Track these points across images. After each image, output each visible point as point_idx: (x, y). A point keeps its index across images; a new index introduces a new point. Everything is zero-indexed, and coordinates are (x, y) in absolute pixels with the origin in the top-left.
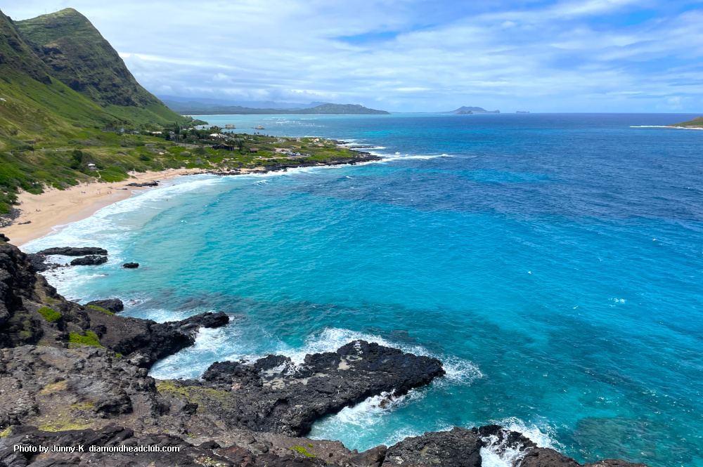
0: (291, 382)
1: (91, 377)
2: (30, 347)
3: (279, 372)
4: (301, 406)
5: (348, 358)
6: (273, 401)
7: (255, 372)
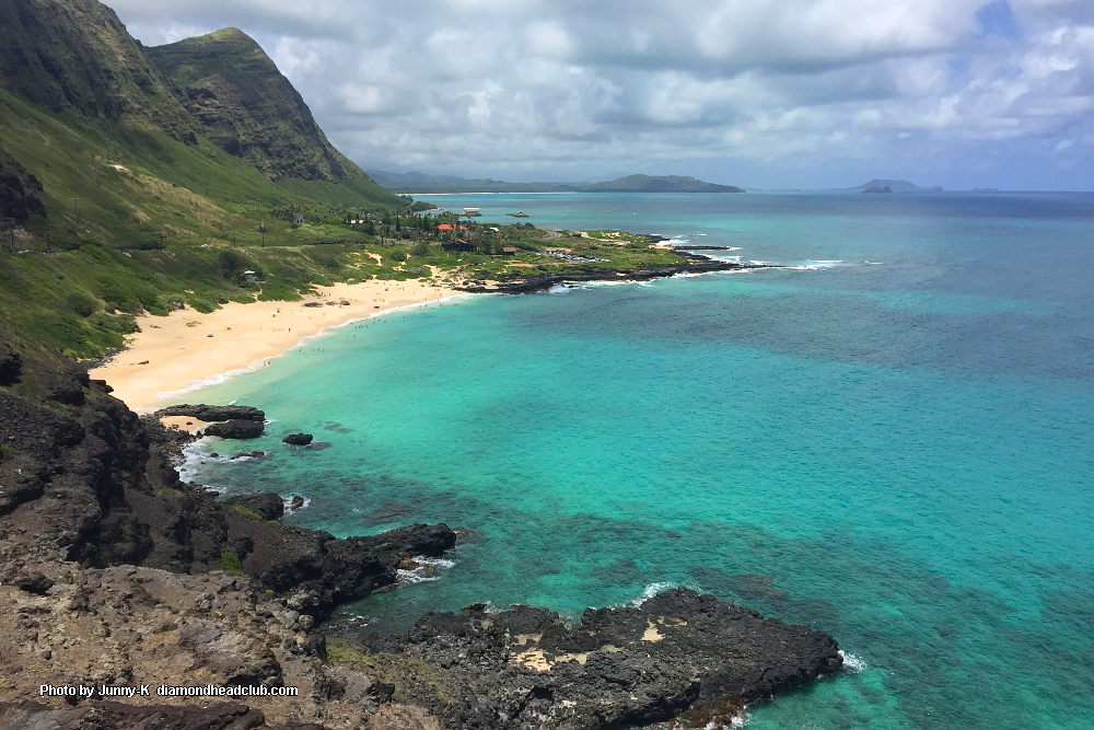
1: (221, 625)
2: (131, 568)
3: (537, 639)
4: (575, 703)
5: (661, 622)
6: (525, 691)
7: (495, 636)
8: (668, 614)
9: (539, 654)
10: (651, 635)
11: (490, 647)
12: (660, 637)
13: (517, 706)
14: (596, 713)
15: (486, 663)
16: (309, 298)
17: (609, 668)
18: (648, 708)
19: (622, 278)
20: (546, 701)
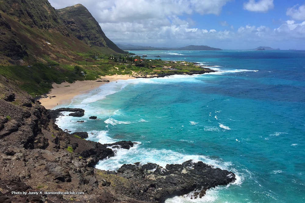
0: (158, 177)
1: (56, 164)
2: (39, 150)
4: (161, 189)
5: (187, 168)
6: (148, 185)
7: (142, 171)
8: (189, 166)
9: (153, 176)
11: (140, 173)
12: (186, 172)
13: (146, 189)
14: (167, 191)
15: (138, 178)
17: (171, 180)
20: (154, 188)
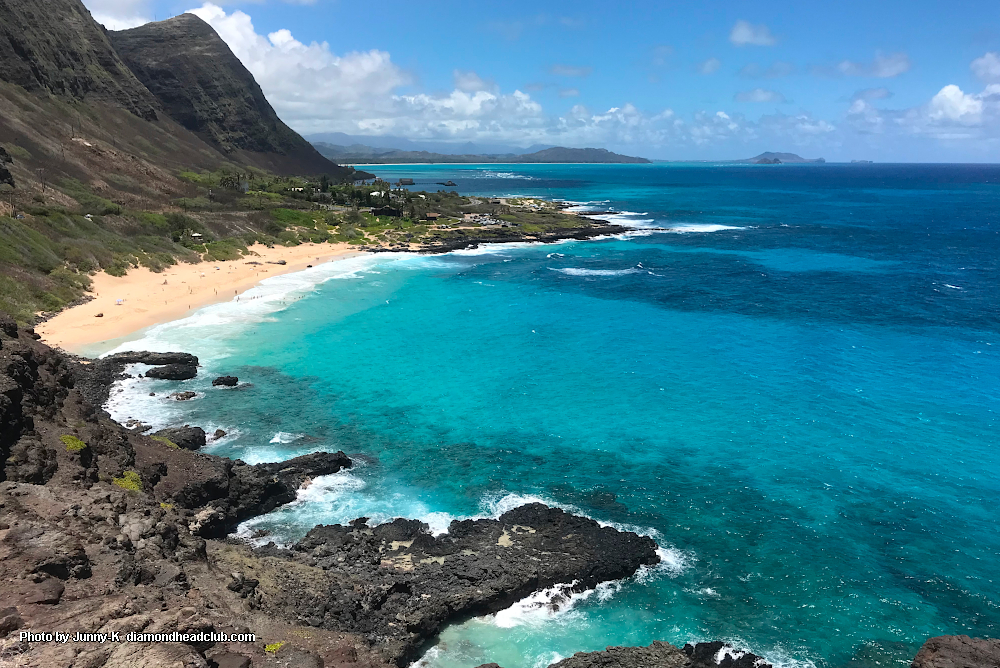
2: (15, 484)
3: (408, 544)
4: (429, 596)
5: (514, 530)
6: (387, 586)
7: (373, 543)
8: (521, 524)
9: (408, 558)
10: (505, 540)
11: (366, 552)
12: (511, 543)
13: (379, 599)
14: (446, 603)
15: (359, 565)
16: (248, 258)
17: (462, 568)
18: (492, 599)
19: (530, 241)
20: (405, 595)
